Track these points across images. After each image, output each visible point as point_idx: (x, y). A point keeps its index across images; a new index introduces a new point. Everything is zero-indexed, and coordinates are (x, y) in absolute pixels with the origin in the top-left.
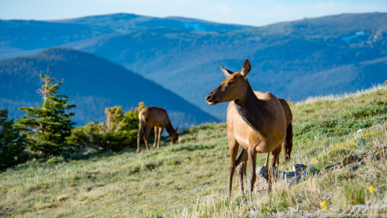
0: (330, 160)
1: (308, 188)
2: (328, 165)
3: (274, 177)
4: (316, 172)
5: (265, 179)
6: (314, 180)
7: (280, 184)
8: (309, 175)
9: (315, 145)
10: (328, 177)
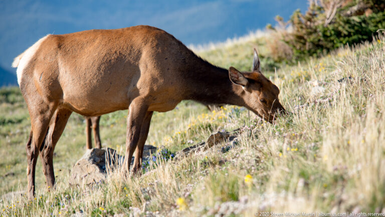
0: (190, 139)
1: (159, 179)
2: (187, 146)
3: (110, 164)
4: (171, 156)
5: (97, 168)
6: (167, 166)
7: (118, 175)
8: (160, 160)
9: (169, 118)
10: (187, 164)
